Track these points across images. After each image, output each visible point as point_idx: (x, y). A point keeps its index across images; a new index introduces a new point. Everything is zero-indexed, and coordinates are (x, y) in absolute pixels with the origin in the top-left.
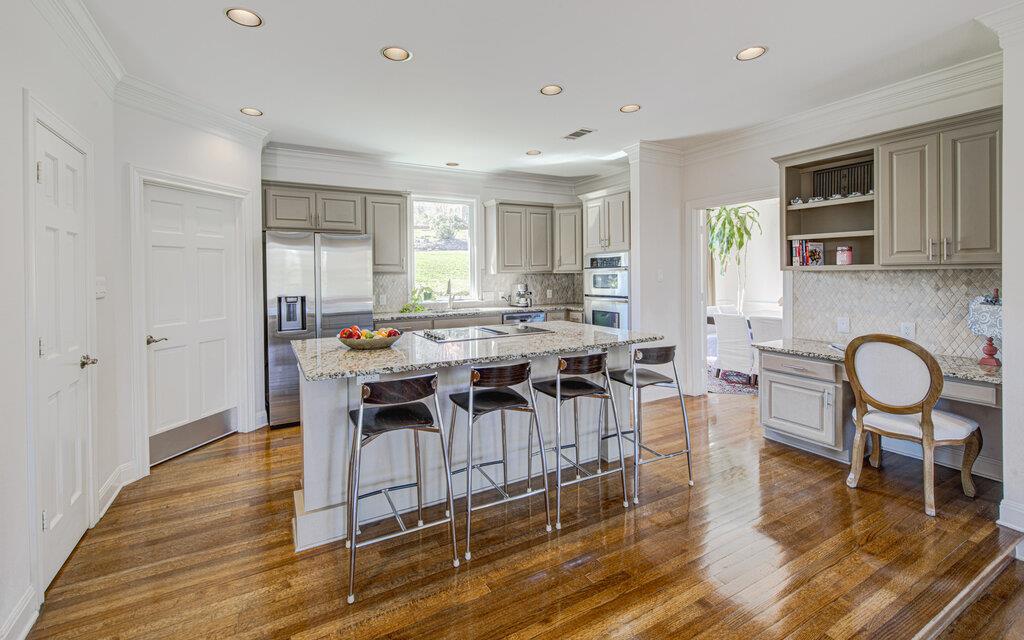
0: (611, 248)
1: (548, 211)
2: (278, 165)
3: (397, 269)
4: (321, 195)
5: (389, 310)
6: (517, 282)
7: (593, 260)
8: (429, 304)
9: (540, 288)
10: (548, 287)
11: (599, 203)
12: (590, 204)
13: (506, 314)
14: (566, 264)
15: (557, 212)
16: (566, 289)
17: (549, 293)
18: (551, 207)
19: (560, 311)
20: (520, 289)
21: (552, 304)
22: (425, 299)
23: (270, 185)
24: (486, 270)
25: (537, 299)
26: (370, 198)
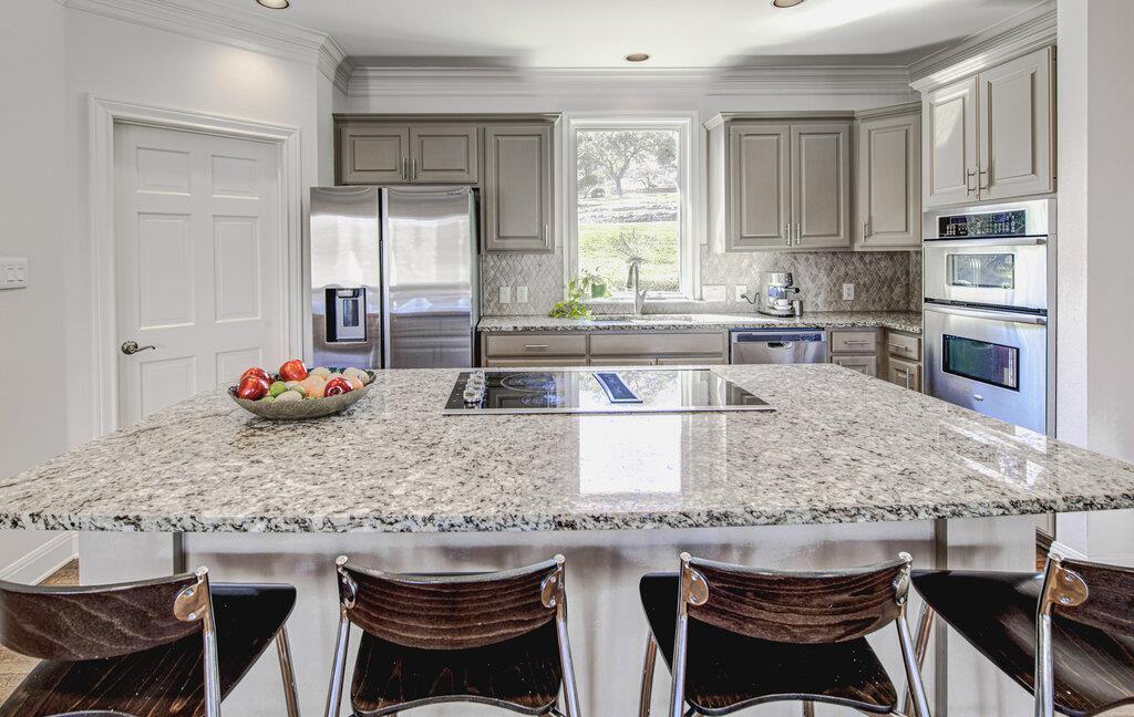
0: (995, 192)
1: (843, 127)
2: (371, 93)
3: (535, 244)
4: (417, 130)
5: (532, 311)
6: (775, 267)
7: (944, 222)
8: (599, 305)
9: (825, 279)
10: (846, 277)
11: (965, 89)
12: (941, 97)
13: (737, 330)
14: (883, 230)
15: (863, 128)
16: (890, 283)
17: (848, 290)
18: (849, 118)
19: (864, 329)
20: (777, 282)
21: (852, 313)
22: (594, 296)
23: (345, 121)
24: (709, 245)
25: (820, 300)
26: (492, 129)
